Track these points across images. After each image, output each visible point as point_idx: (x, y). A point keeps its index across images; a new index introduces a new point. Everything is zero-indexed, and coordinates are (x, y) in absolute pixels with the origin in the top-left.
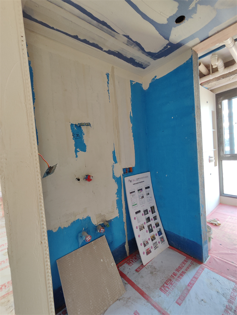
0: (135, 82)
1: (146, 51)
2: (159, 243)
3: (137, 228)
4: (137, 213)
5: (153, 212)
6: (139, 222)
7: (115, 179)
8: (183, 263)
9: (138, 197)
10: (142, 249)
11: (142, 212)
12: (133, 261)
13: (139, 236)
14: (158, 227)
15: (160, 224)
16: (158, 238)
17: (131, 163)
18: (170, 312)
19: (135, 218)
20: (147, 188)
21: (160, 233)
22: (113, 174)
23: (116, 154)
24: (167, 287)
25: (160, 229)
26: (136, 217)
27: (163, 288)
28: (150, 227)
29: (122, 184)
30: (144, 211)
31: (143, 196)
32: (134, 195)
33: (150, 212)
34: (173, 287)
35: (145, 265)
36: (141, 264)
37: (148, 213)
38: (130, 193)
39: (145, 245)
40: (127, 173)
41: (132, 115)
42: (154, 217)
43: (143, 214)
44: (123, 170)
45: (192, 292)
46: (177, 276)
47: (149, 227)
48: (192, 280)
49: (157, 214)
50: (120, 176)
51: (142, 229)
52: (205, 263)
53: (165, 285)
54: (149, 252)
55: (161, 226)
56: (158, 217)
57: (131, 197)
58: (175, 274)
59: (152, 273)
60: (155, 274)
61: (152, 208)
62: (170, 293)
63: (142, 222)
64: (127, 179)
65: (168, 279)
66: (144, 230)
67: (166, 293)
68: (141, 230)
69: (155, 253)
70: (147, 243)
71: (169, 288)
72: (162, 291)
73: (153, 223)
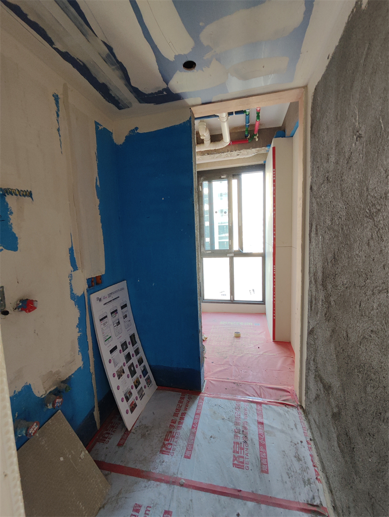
0: (102, 127)
1: (132, 85)
2: (145, 387)
3: (114, 377)
4: (112, 351)
5: (133, 342)
6: (116, 365)
7: (74, 300)
8: (180, 402)
9: (112, 325)
10: (123, 407)
11: (119, 348)
12: (110, 432)
13: (118, 388)
14: (142, 365)
15: (143, 360)
16: (143, 381)
17: (99, 268)
18: (181, 474)
19: (110, 361)
20: (123, 307)
21: (145, 372)
22: (72, 290)
23: (75, 254)
24: (169, 444)
25: (144, 366)
26: (111, 359)
27: (164, 449)
28: (132, 368)
29: (87, 306)
30: (122, 345)
31: (119, 323)
32: (107, 322)
33: (129, 344)
34: (176, 440)
35: (131, 430)
36: (124, 430)
37: (127, 347)
38: (101, 320)
39: (127, 399)
40: (92, 286)
41: (98, 184)
42: (135, 351)
43: (120, 351)
44: (88, 282)
45: (199, 434)
46: (177, 423)
47: (130, 368)
48: (194, 419)
49: (139, 344)
50: (82, 293)
51: (122, 375)
52: (203, 391)
53: (166, 442)
54: (133, 407)
55: (145, 363)
56: (141, 350)
57: (102, 326)
58: (174, 422)
59: (143, 436)
60: (149, 434)
61: (132, 337)
62: (174, 450)
63: (121, 364)
64: (94, 297)
65: (168, 432)
66: (124, 376)
67: (169, 452)
68: (119, 376)
69: (141, 404)
70: (130, 395)
71: (171, 444)
72: (164, 454)
73: (134, 360)
